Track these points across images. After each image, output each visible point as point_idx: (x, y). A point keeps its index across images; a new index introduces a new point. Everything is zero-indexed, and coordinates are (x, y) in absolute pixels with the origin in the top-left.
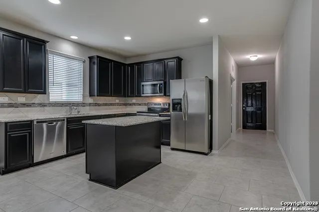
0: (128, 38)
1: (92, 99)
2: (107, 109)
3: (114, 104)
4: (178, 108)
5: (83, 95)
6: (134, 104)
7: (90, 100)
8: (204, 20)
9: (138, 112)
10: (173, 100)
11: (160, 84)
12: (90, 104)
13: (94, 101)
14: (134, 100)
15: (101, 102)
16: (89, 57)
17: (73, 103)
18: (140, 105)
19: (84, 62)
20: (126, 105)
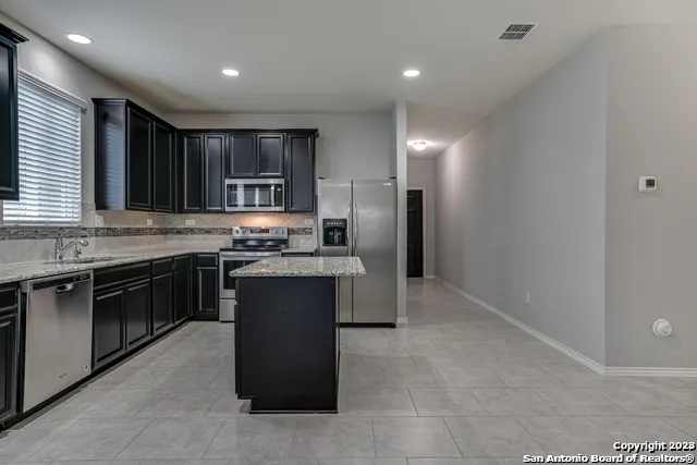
0: (231, 73)
1: (101, 218)
2: (129, 244)
3: (143, 229)
4: (336, 237)
5: (82, 204)
6: (192, 231)
7: (97, 220)
8: (412, 73)
9: (221, 250)
10: (325, 221)
11: (277, 186)
12: (97, 232)
13: (105, 221)
14: (191, 221)
15: (118, 226)
16: (94, 100)
17: (61, 228)
18: (208, 232)
19: (83, 111)
20: (164, 232)
